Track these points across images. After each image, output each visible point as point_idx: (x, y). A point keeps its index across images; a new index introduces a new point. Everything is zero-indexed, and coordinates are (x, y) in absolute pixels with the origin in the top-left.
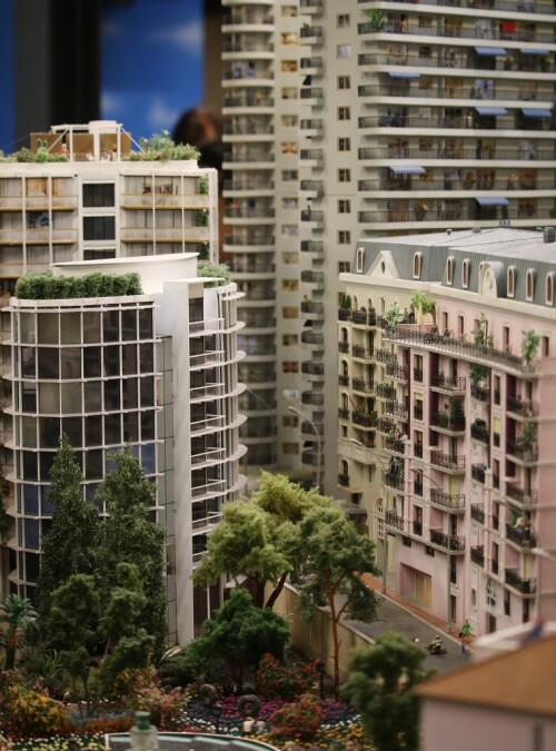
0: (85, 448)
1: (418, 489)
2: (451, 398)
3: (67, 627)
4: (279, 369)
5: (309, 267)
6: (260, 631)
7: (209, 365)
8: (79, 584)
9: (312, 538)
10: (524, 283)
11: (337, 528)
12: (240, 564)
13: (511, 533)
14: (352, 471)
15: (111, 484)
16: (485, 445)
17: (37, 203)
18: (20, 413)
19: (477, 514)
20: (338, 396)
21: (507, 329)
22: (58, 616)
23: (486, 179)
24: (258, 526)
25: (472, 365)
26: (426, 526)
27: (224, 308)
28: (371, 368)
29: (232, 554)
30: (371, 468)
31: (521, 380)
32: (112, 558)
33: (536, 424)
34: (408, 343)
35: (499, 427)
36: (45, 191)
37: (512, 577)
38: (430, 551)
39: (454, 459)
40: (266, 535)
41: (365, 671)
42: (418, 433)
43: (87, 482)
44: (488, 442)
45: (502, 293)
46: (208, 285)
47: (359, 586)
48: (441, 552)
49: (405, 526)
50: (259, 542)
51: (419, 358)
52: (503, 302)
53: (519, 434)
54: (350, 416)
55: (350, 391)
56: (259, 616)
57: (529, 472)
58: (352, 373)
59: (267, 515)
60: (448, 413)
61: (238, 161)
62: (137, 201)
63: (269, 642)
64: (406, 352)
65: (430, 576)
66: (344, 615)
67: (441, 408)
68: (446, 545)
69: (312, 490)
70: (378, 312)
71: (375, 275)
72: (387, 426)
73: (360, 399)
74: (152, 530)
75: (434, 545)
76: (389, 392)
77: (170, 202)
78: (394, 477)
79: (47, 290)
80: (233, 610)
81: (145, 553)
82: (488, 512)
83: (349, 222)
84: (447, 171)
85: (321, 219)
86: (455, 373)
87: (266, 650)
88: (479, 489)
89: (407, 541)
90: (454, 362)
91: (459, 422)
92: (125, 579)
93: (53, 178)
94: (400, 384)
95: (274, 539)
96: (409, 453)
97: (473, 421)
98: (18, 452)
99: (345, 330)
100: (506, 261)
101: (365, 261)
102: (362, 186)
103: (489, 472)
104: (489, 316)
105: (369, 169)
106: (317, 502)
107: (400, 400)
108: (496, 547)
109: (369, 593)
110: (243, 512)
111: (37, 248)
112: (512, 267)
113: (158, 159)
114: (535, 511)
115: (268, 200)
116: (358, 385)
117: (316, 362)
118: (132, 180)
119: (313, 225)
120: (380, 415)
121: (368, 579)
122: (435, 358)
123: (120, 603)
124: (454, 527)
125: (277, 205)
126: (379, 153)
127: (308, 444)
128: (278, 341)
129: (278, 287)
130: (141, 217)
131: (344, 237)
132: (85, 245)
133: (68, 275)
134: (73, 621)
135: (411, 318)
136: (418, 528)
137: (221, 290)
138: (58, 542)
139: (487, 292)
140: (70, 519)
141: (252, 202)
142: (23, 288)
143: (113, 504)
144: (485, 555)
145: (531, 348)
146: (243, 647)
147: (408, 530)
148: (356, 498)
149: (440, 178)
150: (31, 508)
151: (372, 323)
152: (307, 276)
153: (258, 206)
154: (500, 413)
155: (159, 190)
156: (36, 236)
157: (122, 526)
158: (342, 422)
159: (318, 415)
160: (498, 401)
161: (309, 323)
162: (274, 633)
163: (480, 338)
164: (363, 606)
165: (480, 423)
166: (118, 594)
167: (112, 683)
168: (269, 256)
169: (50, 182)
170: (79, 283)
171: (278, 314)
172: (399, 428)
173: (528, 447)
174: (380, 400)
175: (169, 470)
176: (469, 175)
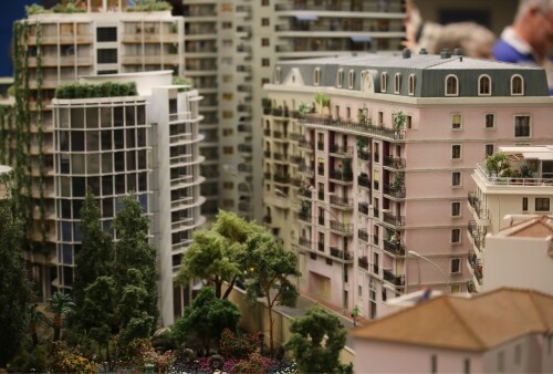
0: (102, 197)
1: (321, 221)
2: (343, 160)
3: (95, 312)
4: (220, 151)
5: (242, 82)
6: (221, 314)
7: (181, 143)
8: (103, 283)
9: (256, 251)
10: (393, 83)
11: (270, 246)
12: (207, 270)
13: (388, 246)
14: (274, 214)
15: (121, 218)
16: (368, 189)
17: (67, 40)
18: (59, 174)
19: (363, 235)
20: (263, 165)
21: (381, 114)
22: (89, 305)
23: (357, 24)
24: (218, 245)
25: (358, 137)
26: (327, 245)
27: (191, 105)
28: (286, 146)
29: (202, 264)
30: (286, 211)
31: (393, 144)
32: (123, 267)
33: (404, 173)
34: (313, 125)
35: (378, 177)
36: (72, 31)
37: (388, 276)
38: (329, 262)
39: (346, 200)
40: (223, 252)
41: (300, 332)
42: (321, 184)
43: (103, 219)
44: (370, 187)
45: (378, 90)
46: (181, 90)
47: (285, 283)
48: (338, 262)
49: (313, 246)
50: (218, 256)
51: (321, 135)
52: (379, 96)
53: (392, 180)
54: (272, 177)
55: (271, 161)
56: (220, 304)
57: (399, 205)
58: (273, 149)
59: (223, 238)
60: (341, 170)
61: (193, 15)
62: (131, 38)
63: (227, 321)
64: (312, 132)
65: (329, 279)
66: (276, 302)
67: (336, 168)
68: (341, 258)
69: (252, 222)
70: (291, 109)
71: (289, 85)
72: (297, 182)
73: (278, 166)
74: (148, 248)
75: (333, 258)
76: (299, 160)
77: (154, 38)
78: (304, 214)
79: (77, 93)
80: (203, 300)
81: (144, 264)
82: (371, 232)
83: (269, 52)
84: (332, 19)
85: (250, 50)
86: (345, 143)
87: (225, 326)
88: (363, 218)
89: (313, 256)
90: (345, 137)
91: (349, 176)
92: (133, 280)
93: (78, 24)
94: (308, 153)
95: (228, 254)
96: (315, 197)
97: (359, 174)
98: (58, 200)
99: (268, 122)
100: (380, 69)
101: (282, 76)
102: (278, 28)
103: (371, 207)
104: (369, 106)
105: (282, 18)
106: (255, 230)
107: (308, 163)
108: (377, 255)
109: (292, 288)
110: (208, 236)
111: (67, 69)
112: (384, 73)
113: (146, 10)
114: (403, 231)
115: (213, 42)
116: (277, 156)
117: (247, 144)
118: (129, 25)
119: (245, 54)
120: (292, 176)
121: (291, 279)
122: (332, 134)
123: (130, 295)
124: (346, 245)
125: (219, 45)
126: (288, 7)
127: (242, 198)
128: (220, 133)
129: (220, 98)
130: (134, 49)
131: (265, 62)
132: (98, 67)
133: (90, 83)
134: (99, 308)
135: (313, 110)
136: (321, 247)
137: (189, 94)
138: (86, 258)
139: (367, 89)
140: (94, 243)
141: (203, 43)
142: (60, 92)
143: (123, 232)
144: (369, 262)
145: (400, 123)
146: (210, 324)
147: (314, 248)
148: (276, 231)
149: (327, 23)
150: (67, 237)
151: (287, 115)
152: (240, 88)
153: (207, 46)
154: (378, 167)
155: (146, 31)
156: (67, 61)
157: (129, 246)
158: (266, 182)
159: (249, 179)
160: (377, 160)
161: (242, 119)
162: (230, 315)
163: (363, 119)
164: (289, 296)
165: (364, 175)
166: (129, 289)
167: (125, 349)
168: (213, 78)
169: (75, 26)
170: (97, 88)
171: (220, 115)
172: (308, 182)
173: (398, 188)
174: (293, 166)
175: (157, 211)
176: (346, 22)
